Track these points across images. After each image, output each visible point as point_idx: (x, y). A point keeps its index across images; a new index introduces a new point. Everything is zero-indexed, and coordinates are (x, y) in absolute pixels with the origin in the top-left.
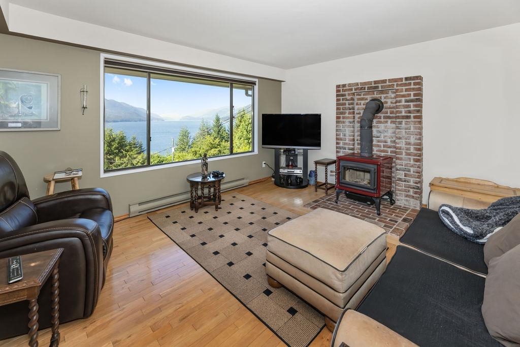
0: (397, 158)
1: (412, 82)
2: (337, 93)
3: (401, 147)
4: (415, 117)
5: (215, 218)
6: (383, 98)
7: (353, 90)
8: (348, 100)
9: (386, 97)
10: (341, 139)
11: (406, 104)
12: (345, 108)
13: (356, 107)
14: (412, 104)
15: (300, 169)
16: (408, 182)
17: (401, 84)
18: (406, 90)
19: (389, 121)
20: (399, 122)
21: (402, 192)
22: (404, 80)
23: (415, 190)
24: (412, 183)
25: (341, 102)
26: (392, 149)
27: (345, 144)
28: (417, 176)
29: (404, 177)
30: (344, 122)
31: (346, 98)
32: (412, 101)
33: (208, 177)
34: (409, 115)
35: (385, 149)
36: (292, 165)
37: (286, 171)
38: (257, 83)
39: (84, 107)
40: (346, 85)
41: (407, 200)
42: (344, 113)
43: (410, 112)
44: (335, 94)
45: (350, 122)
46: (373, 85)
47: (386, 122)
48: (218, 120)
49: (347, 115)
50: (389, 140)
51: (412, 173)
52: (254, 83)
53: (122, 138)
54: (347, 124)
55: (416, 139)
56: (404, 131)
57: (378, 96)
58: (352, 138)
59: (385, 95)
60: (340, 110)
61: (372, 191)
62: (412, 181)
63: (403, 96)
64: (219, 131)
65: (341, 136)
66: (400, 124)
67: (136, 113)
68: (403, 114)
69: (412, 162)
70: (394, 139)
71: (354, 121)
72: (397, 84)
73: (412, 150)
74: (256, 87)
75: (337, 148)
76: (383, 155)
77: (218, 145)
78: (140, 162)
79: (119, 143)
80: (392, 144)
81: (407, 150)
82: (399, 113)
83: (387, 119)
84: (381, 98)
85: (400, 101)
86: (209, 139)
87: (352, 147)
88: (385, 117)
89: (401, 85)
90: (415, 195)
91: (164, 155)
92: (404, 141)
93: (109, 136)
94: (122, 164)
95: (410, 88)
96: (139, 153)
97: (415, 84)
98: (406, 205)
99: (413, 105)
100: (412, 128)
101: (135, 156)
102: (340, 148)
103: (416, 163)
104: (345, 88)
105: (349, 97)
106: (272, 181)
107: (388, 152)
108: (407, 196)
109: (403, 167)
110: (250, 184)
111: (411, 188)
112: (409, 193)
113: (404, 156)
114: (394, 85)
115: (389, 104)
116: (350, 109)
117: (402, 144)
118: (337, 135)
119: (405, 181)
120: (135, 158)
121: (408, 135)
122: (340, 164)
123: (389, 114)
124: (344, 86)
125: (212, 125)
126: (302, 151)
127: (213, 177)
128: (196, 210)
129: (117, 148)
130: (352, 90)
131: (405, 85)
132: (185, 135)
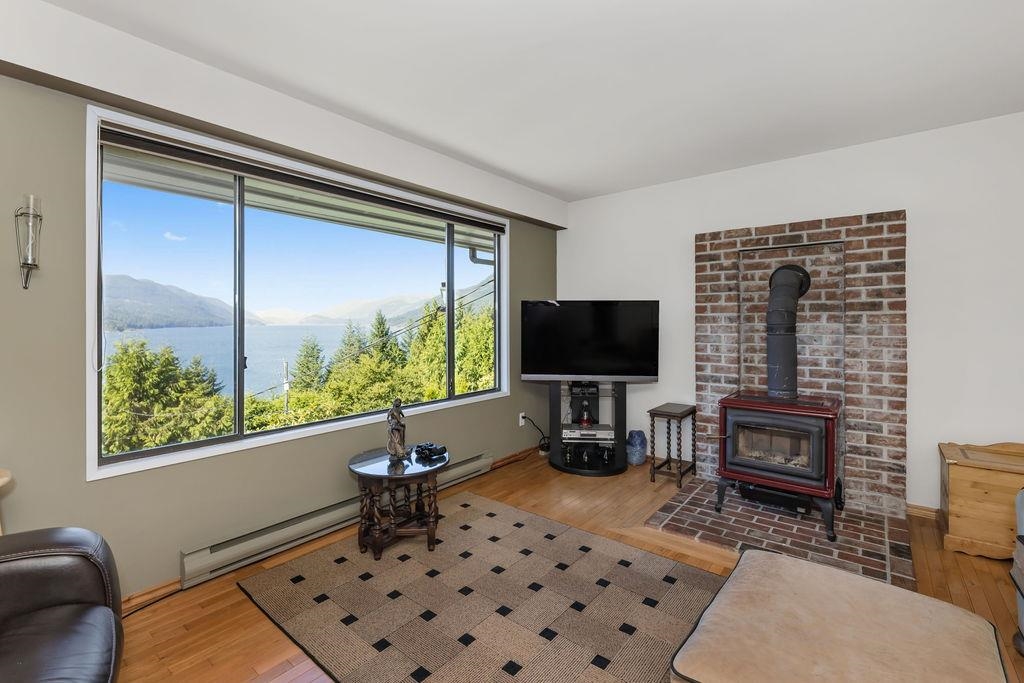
0: (850, 401)
1: (885, 224)
2: (699, 254)
3: (857, 375)
4: (892, 306)
5: (433, 574)
6: (808, 263)
7: (739, 245)
8: (726, 269)
9: (818, 260)
10: (708, 359)
11: (870, 275)
12: (718, 286)
13: (743, 284)
14: (884, 275)
15: (606, 427)
16: (876, 456)
17: (858, 230)
18: (871, 244)
19: (825, 315)
20: (853, 316)
21: (860, 480)
22: (864, 221)
23: (894, 474)
24: (885, 458)
25: (708, 272)
26: (830, 381)
27: (717, 369)
28: (897, 442)
29: (865, 445)
30: (714, 320)
31: (721, 265)
32: (884, 268)
33: (406, 462)
34: (877, 300)
35: (813, 379)
36: (588, 421)
37: (577, 434)
38: (507, 229)
39: (25, 265)
40: (719, 233)
41: (874, 498)
42: (717, 299)
43: (879, 294)
44: (692, 255)
45: (731, 320)
46: (788, 233)
47: (818, 318)
48: (381, 322)
49: (722, 303)
50: (824, 360)
51: (885, 433)
52: (500, 229)
53: (170, 363)
54: (723, 323)
55: (895, 356)
56: (865, 338)
57: (796, 258)
58: (735, 355)
59: (814, 257)
60: (704, 291)
61: (814, 483)
62: (885, 454)
63: (863, 257)
64: (384, 346)
65: (709, 352)
66: (856, 322)
67: (203, 309)
68: (864, 298)
69: (886, 410)
70: (836, 357)
71: (739, 317)
72: (848, 230)
73: (886, 382)
74: (505, 239)
75: (698, 378)
76: (808, 394)
77: (387, 375)
78: (212, 413)
79: (160, 373)
80: (833, 369)
81: (873, 381)
82: (853, 297)
83: (818, 311)
84: (803, 262)
85: (855, 270)
86: (368, 363)
87: (735, 376)
88: (813, 308)
89: (857, 232)
90: (893, 486)
91: (267, 398)
92: (865, 361)
93: (138, 357)
94: (168, 420)
95: (881, 240)
96: (209, 394)
97: (891, 229)
98: (871, 508)
99: (889, 278)
100: (886, 331)
101: (199, 401)
102: (706, 379)
103: (895, 412)
104: (716, 242)
105: (726, 263)
106: (541, 458)
107: (821, 388)
108: (873, 488)
109: (864, 420)
110: (493, 469)
111: (883, 469)
112: (877, 482)
113: (865, 395)
114: (840, 232)
115: (823, 277)
116: (730, 290)
117: (861, 368)
118: (697, 349)
119: (868, 453)
120: (199, 406)
121: (874, 348)
122: (729, 417)
123: (823, 301)
124: (715, 236)
125: (369, 335)
126: (609, 387)
127: (418, 461)
128: (375, 554)
129: (156, 385)
130: (734, 244)
131: (868, 231)
132: (312, 353)
